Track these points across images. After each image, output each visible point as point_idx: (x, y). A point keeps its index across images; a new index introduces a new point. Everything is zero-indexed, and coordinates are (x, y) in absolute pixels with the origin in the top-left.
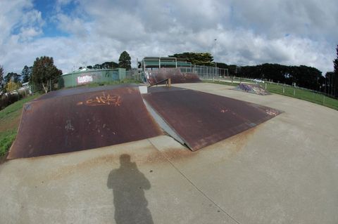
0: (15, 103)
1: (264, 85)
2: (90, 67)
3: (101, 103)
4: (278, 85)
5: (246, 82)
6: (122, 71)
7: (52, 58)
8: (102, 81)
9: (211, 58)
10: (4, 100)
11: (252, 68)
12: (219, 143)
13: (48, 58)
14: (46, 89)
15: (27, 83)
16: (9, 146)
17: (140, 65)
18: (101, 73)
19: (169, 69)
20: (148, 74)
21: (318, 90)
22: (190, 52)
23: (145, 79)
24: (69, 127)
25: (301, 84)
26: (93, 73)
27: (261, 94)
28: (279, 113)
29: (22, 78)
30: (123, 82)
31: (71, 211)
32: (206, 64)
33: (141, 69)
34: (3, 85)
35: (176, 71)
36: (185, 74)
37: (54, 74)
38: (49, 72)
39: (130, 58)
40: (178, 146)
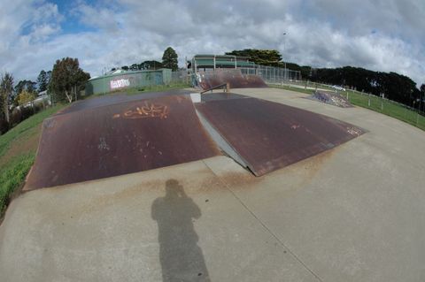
0: (31, 118)
1: (344, 94)
2: (125, 68)
3: (143, 114)
4: (362, 95)
5: (323, 89)
6: (167, 72)
7: (76, 60)
8: (141, 85)
9: (279, 56)
10: (16, 115)
11: (331, 71)
12: (288, 167)
13: (71, 59)
14: (70, 98)
15: (45, 92)
16: (25, 174)
17: (190, 65)
18: (140, 76)
19: (226, 70)
20: (200, 76)
21: (412, 106)
22: (252, 48)
23: (197, 83)
24: (103, 146)
25: (390, 96)
26: (129, 76)
27: (342, 106)
28: (363, 132)
29: (38, 87)
30: (168, 86)
31: (109, 252)
32: (273, 65)
33: (191, 69)
34: (13, 98)
35: (235, 73)
36: (247, 76)
37: (80, 79)
38: (73, 76)
39: (176, 56)
40: (240, 170)
